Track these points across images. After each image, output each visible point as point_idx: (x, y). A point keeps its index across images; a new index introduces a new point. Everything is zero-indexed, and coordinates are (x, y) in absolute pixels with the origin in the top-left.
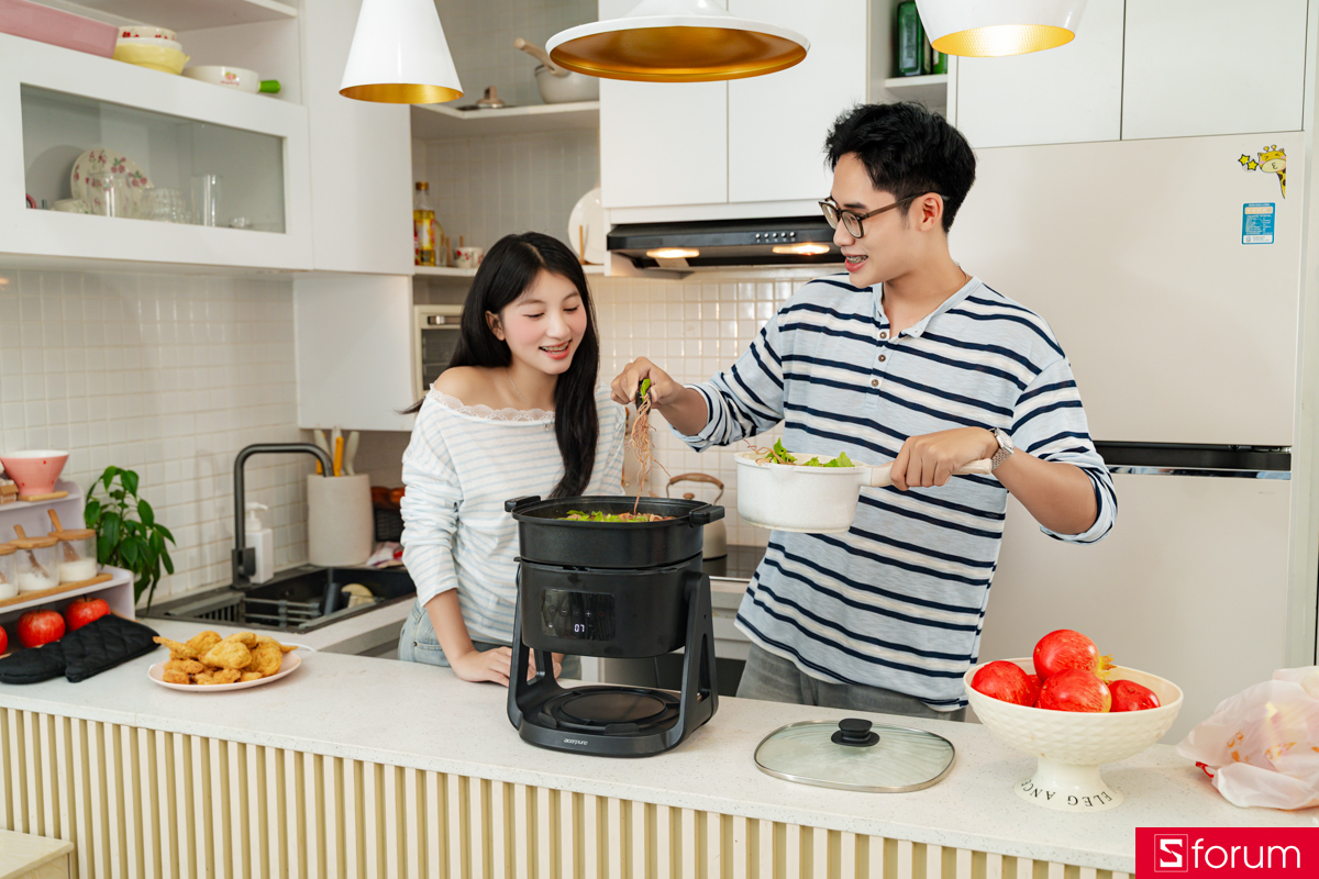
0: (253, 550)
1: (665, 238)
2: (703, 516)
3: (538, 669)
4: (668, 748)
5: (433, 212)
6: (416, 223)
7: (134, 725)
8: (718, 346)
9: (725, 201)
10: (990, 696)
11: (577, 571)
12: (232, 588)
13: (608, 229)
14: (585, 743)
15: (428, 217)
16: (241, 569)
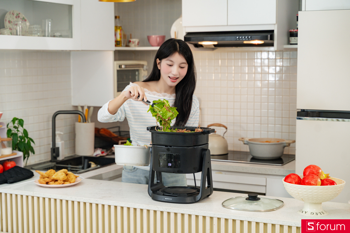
0: (58, 148)
1: (205, 38)
2: (207, 131)
3: (157, 180)
4: (196, 202)
5: (121, 27)
6: (116, 30)
7: (33, 196)
8: (227, 75)
9: (226, 24)
10: (288, 182)
11: (169, 147)
12: (51, 161)
13: (184, 34)
14: (171, 199)
15: (119, 29)
16: (54, 154)
